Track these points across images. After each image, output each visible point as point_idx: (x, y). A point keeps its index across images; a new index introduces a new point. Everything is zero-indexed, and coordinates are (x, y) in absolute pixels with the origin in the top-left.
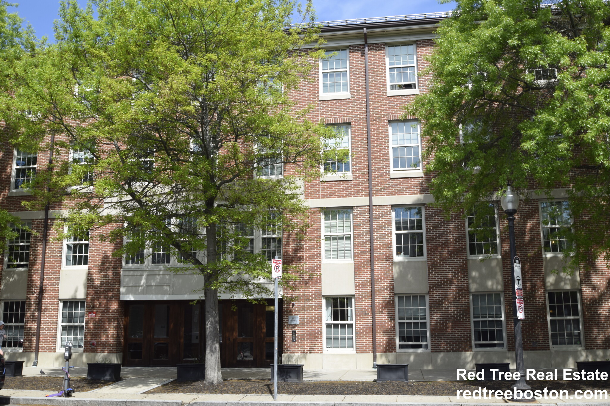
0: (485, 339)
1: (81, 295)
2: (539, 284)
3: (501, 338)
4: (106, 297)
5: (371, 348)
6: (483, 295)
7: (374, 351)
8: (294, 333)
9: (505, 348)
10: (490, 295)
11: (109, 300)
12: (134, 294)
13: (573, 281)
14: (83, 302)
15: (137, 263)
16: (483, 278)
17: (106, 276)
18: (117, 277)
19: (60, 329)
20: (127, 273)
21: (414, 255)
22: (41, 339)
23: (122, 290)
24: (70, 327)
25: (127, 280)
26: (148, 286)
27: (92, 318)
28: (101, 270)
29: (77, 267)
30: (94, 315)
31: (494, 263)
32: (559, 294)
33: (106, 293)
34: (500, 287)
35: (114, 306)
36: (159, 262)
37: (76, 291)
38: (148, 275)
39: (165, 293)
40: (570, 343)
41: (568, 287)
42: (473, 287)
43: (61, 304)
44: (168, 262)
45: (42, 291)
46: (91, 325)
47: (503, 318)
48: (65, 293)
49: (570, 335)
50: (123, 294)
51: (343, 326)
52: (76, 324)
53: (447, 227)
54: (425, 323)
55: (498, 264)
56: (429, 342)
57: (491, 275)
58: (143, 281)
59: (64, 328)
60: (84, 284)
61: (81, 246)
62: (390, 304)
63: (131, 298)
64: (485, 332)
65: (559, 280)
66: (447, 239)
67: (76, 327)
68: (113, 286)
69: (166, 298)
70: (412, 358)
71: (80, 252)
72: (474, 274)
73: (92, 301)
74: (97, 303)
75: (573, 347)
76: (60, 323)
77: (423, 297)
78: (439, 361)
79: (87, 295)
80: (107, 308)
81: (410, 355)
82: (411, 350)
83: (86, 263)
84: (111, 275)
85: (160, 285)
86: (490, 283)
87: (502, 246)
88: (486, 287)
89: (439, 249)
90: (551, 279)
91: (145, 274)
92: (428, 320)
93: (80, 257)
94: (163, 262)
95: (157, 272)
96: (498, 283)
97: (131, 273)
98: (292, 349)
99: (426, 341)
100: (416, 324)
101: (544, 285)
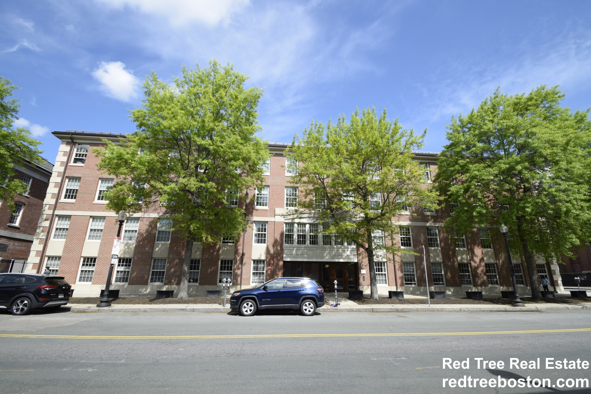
0: (437, 282)
1: (263, 258)
2: (455, 260)
3: (443, 281)
4: (277, 259)
5: (395, 284)
6: (435, 264)
7: (396, 285)
8: (364, 277)
9: (445, 286)
10: (437, 264)
11: (279, 261)
12: (290, 258)
13: (467, 259)
14: (264, 261)
15: (290, 244)
16: (435, 257)
17: (277, 249)
18: (282, 249)
19: (252, 274)
20: (286, 248)
21: (407, 246)
22: (243, 279)
23: (284, 256)
24: (257, 273)
25: (286, 251)
26: (297, 254)
27: (269, 269)
28: (274, 246)
29: (260, 244)
30: (270, 268)
31: (438, 251)
32: (462, 264)
33: (277, 257)
34: (441, 261)
35: (281, 263)
36: (300, 244)
37: (261, 255)
38: (296, 249)
39: (304, 258)
40: (467, 284)
41: (465, 262)
42: (432, 261)
43: (252, 262)
44: (305, 244)
45: (243, 254)
46: (269, 272)
47: (443, 273)
48: (255, 257)
49: (467, 281)
50: (285, 258)
51: (382, 274)
52: (260, 272)
53: (420, 236)
54: (414, 274)
55: (440, 251)
56: (416, 282)
57: (438, 256)
58: (294, 252)
59: (254, 274)
60: (265, 253)
61: (262, 234)
62: (401, 266)
63: (289, 260)
64: (436, 279)
65: (462, 258)
66: (421, 240)
67: (260, 273)
68: (281, 254)
69: (305, 260)
70: (411, 289)
71: (262, 237)
72: (431, 255)
73: (270, 260)
74: (272, 262)
75: (469, 286)
76: (252, 271)
77: (412, 264)
78: (422, 290)
79: (267, 258)
80: (278, 264)
81: (410, 287)
82: (410, 285)
83: (265, 243)
84: (279, 248)
85: (302, 254)
86: (437, 259)
87: (441, 244)
88: (436, 260)
89: (418, 244)
90: (459, 258)
91: (295, 249)
92: (415, 273)
93: (261, 240)
94: (303, 244)
95: (301, 248)
96: (440, 259)
97: (288, 248)
98: (363, 284)
99: (415, 281)
100: (410, 274)
101: (457, 260)
